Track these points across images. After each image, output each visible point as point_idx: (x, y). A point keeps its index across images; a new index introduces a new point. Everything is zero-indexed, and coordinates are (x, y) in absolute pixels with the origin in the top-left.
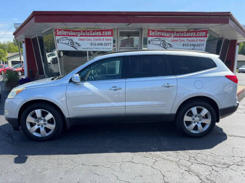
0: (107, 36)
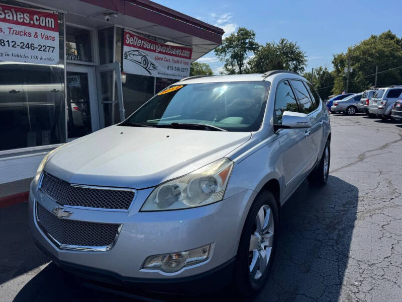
0: (45, 28)
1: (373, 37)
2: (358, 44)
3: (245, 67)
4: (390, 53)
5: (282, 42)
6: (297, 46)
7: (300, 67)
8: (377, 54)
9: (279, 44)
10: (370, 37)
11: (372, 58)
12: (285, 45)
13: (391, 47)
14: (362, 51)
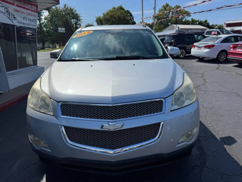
1: (114, 8)
2: (107, 12)
3: (43, 21)
4: (123, 18)
5: (65, 6)
6: (75, 10)
7: (78, 23)
8: (117, 18)
9: (63, 7)
10: (113, 8)
11: (115, 20)
12: (67, 8)
13: (123, 15)
14: (110, 16)
